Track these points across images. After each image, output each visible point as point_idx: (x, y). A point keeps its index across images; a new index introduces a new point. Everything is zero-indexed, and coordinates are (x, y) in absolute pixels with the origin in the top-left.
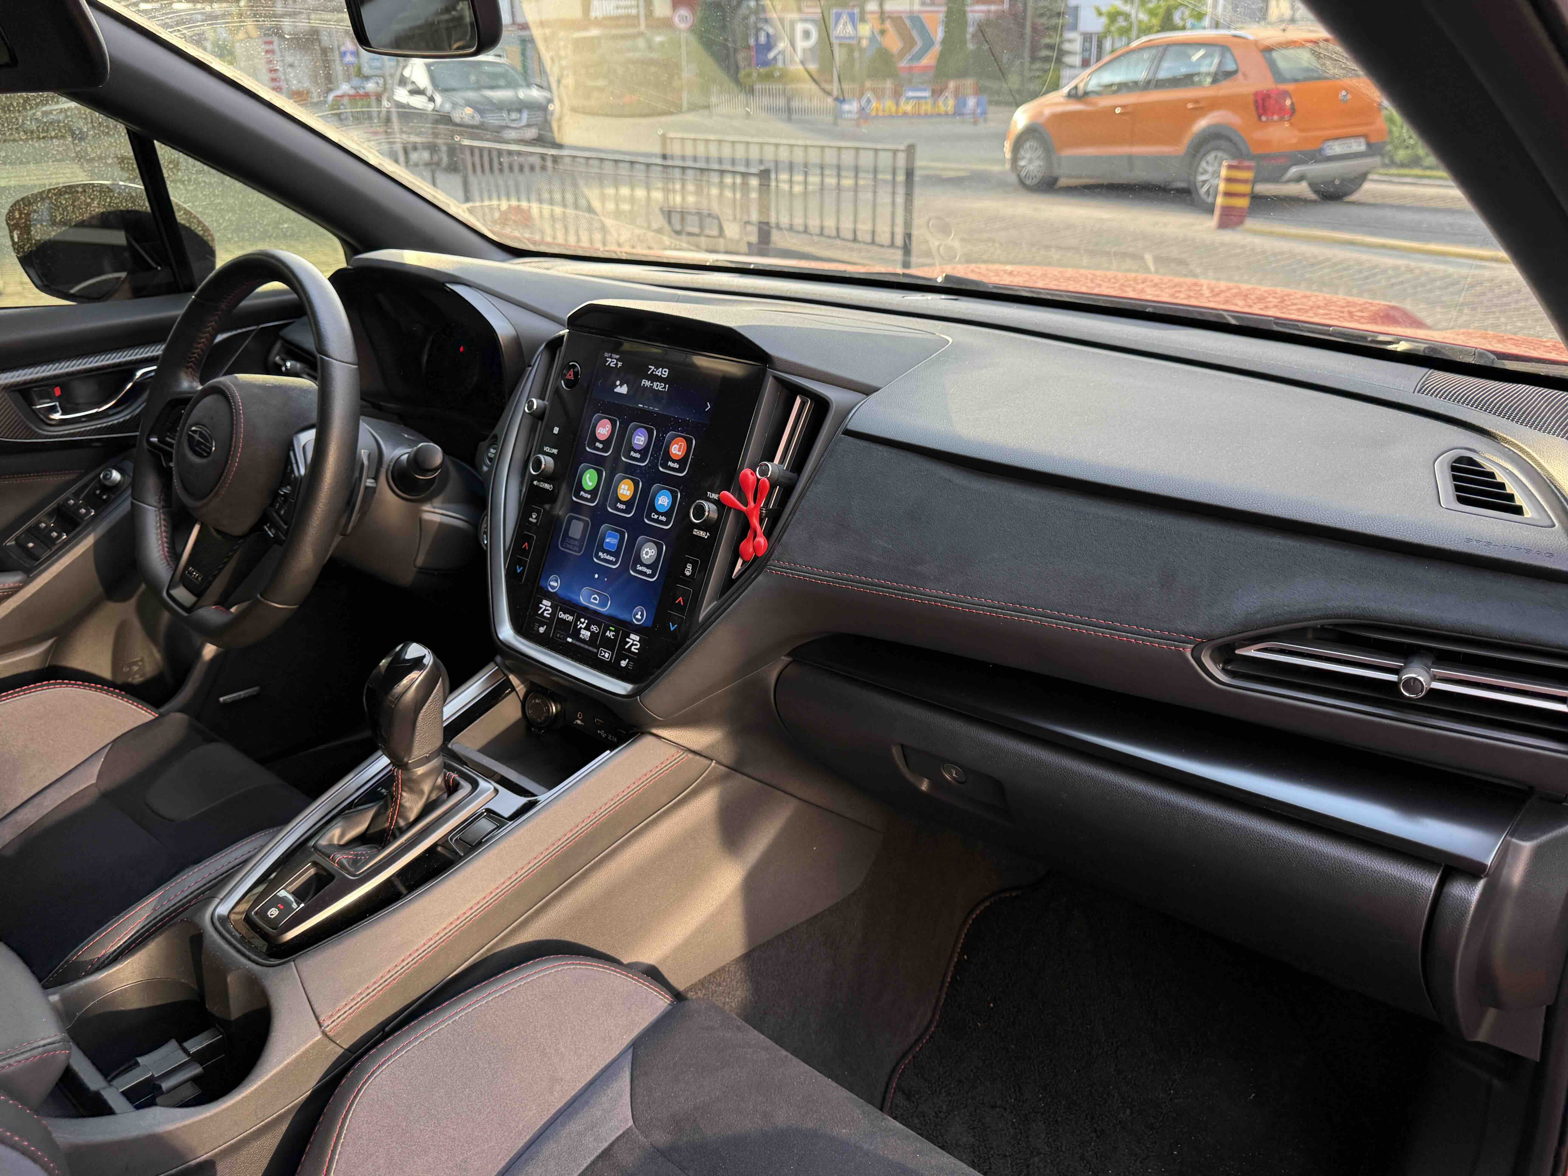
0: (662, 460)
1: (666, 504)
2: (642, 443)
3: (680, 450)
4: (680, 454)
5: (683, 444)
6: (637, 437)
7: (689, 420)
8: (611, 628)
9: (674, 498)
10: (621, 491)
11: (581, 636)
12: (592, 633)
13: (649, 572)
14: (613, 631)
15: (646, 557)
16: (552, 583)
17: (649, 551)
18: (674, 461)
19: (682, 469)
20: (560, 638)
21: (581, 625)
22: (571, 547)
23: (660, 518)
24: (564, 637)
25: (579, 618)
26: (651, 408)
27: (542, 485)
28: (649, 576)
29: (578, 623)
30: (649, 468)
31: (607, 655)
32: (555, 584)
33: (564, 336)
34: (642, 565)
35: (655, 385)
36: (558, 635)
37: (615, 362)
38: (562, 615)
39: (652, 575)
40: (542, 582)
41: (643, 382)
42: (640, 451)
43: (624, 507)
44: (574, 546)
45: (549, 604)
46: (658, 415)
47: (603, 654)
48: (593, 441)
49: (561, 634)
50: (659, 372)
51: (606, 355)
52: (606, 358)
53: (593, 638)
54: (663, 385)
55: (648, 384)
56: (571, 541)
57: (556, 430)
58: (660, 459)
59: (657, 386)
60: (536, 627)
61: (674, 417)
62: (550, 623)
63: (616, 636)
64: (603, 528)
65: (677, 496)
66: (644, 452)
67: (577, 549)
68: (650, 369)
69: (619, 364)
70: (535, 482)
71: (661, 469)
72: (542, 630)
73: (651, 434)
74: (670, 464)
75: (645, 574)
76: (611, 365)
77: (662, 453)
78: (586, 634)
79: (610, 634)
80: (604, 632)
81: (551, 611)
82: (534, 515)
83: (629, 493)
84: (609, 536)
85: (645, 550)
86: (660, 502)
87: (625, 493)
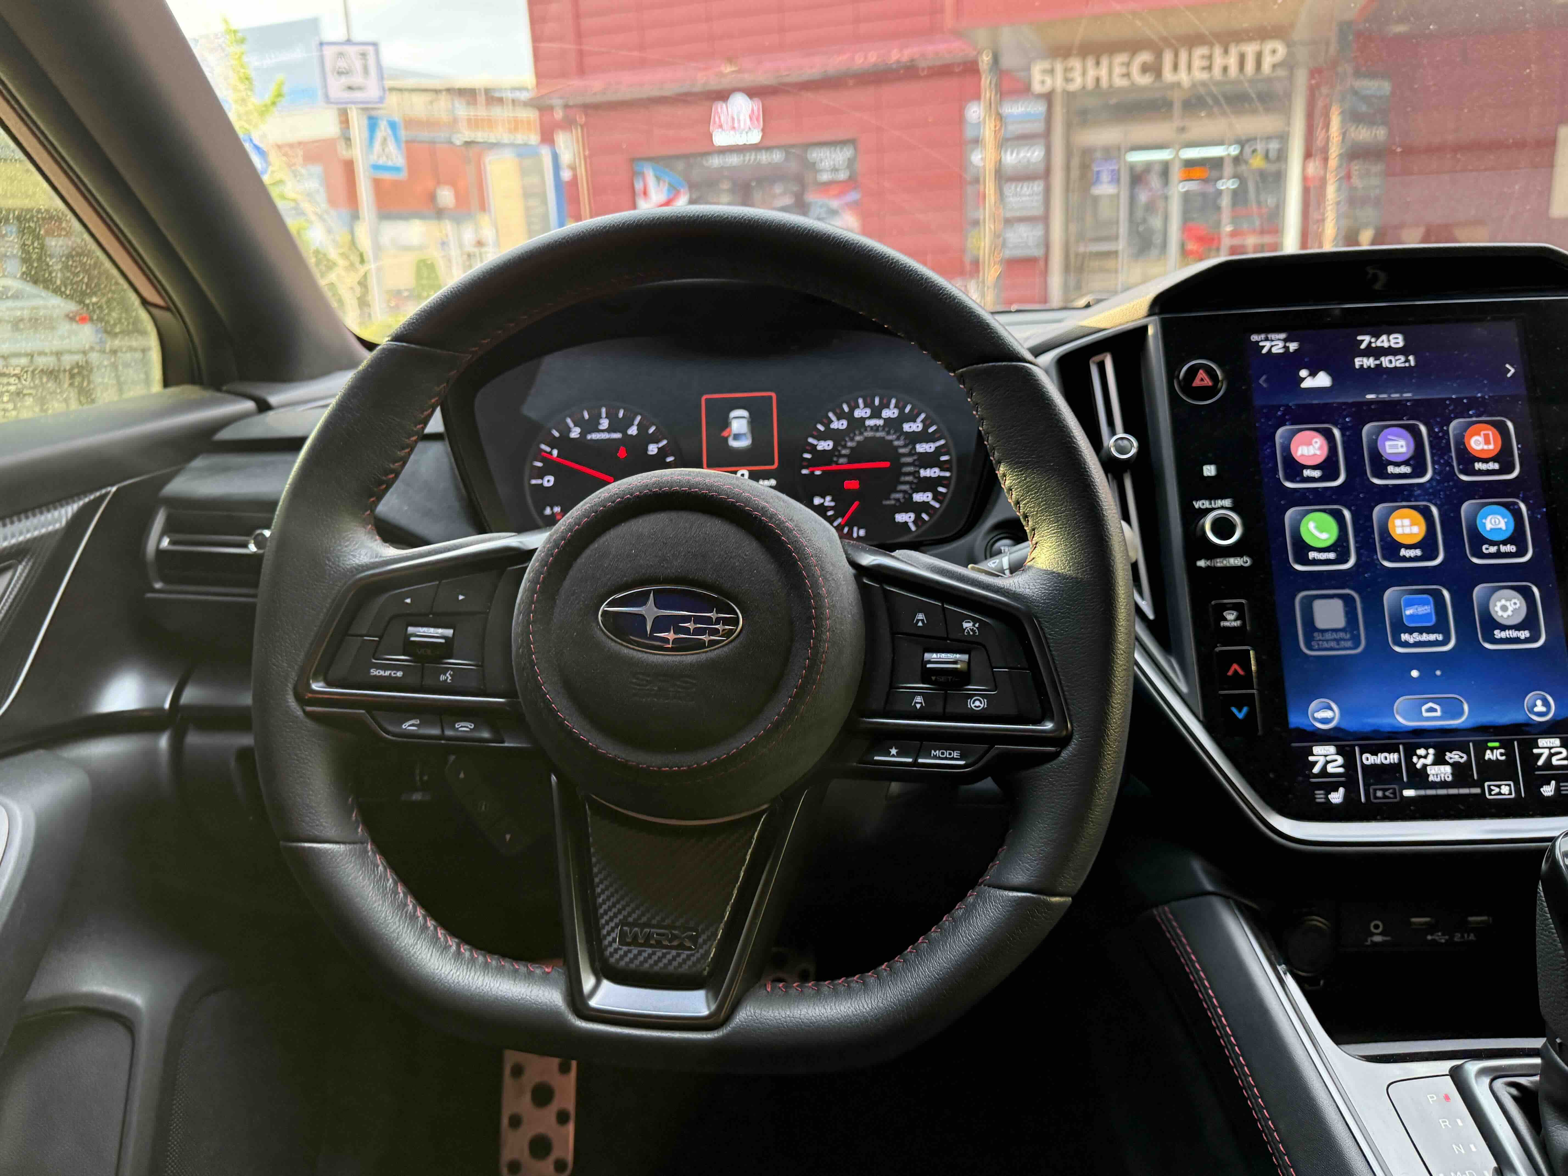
0: (1459, 464)
1: (1502, 525)
2: (1404, 450)
3: (1487, 442)
4: (1491, 447)
5: (1491, 432)
6: (1388, 443)
7: (1483, 397)
8: (1490, 744)
9: (1517, 514)
10: (1399, 531)
11: (1431, 778)
12: (1455, 766)
13: (1524, 634)
14: (1497, 748)
15: (1505, 615)
16: (1317, 715)
17: (1508, 604)
18: (1486, 461)
19: (1507, 468)
20: (1385, 797)
21: (1422, 761)
22: (1333, 644)
23: (1503, 549)
24: (1394, 793)
25: (1410, 752)
26: (1395, 396)
27: (1221, 563)
28: (1526, 641)
29: (1415, 759)
30: (1438, 482)
31: (1506, 790)
32: (1328, 714)
33: (1144, 328)
34: (1503, 628)
35: (1385, 361)
36: (1379, 794)
37: (1281, 344)
38: (1369, 759)
39: (1534, 638)
40: (1295, 720)
41: (1358, 362)
42: (1406, 463)
43: (1418, 552)
44: (1338, 641)
45: (1332, 749)
46: (1416, 402)
47: (1497, 790)
48: (1294, 469)
49: (1384, 790)
50: (1383, 341)
51: (1255, 338)
52: (1258, 342)
53: (1461, 772)
54: (1403, 358)
55: (1369, 362)
56: (1328, 636)
57: (1209, 470)
58: (1455, 464)
59: (1391, 362)
60: (1320, 796)
61: (1451, 399)
62: (1348, 779)
63: (1510, 754)
64: (1390, 595)
65: (1520, 509)
66: (1417, 462)
67: (1349, 644)
68: (1363, 341)
69: (1293, 346)
70: (1201, 563)
71: (1464, 478)
72: (1337, 797)
73: (1415, 433)
74: (1478, 466)
75: (1517, 640)
76: (1274, 350)
77: (1453, 454)
78: (1441, 773)
79: (1495, 754)
80: (1480, 754)
81: (1340, 760)
82: (1231, 616)
83: (1415, 530)
84: (1410, 604)
85: (1499, 604)
86: (1489, 526)
87: (1407, 530)
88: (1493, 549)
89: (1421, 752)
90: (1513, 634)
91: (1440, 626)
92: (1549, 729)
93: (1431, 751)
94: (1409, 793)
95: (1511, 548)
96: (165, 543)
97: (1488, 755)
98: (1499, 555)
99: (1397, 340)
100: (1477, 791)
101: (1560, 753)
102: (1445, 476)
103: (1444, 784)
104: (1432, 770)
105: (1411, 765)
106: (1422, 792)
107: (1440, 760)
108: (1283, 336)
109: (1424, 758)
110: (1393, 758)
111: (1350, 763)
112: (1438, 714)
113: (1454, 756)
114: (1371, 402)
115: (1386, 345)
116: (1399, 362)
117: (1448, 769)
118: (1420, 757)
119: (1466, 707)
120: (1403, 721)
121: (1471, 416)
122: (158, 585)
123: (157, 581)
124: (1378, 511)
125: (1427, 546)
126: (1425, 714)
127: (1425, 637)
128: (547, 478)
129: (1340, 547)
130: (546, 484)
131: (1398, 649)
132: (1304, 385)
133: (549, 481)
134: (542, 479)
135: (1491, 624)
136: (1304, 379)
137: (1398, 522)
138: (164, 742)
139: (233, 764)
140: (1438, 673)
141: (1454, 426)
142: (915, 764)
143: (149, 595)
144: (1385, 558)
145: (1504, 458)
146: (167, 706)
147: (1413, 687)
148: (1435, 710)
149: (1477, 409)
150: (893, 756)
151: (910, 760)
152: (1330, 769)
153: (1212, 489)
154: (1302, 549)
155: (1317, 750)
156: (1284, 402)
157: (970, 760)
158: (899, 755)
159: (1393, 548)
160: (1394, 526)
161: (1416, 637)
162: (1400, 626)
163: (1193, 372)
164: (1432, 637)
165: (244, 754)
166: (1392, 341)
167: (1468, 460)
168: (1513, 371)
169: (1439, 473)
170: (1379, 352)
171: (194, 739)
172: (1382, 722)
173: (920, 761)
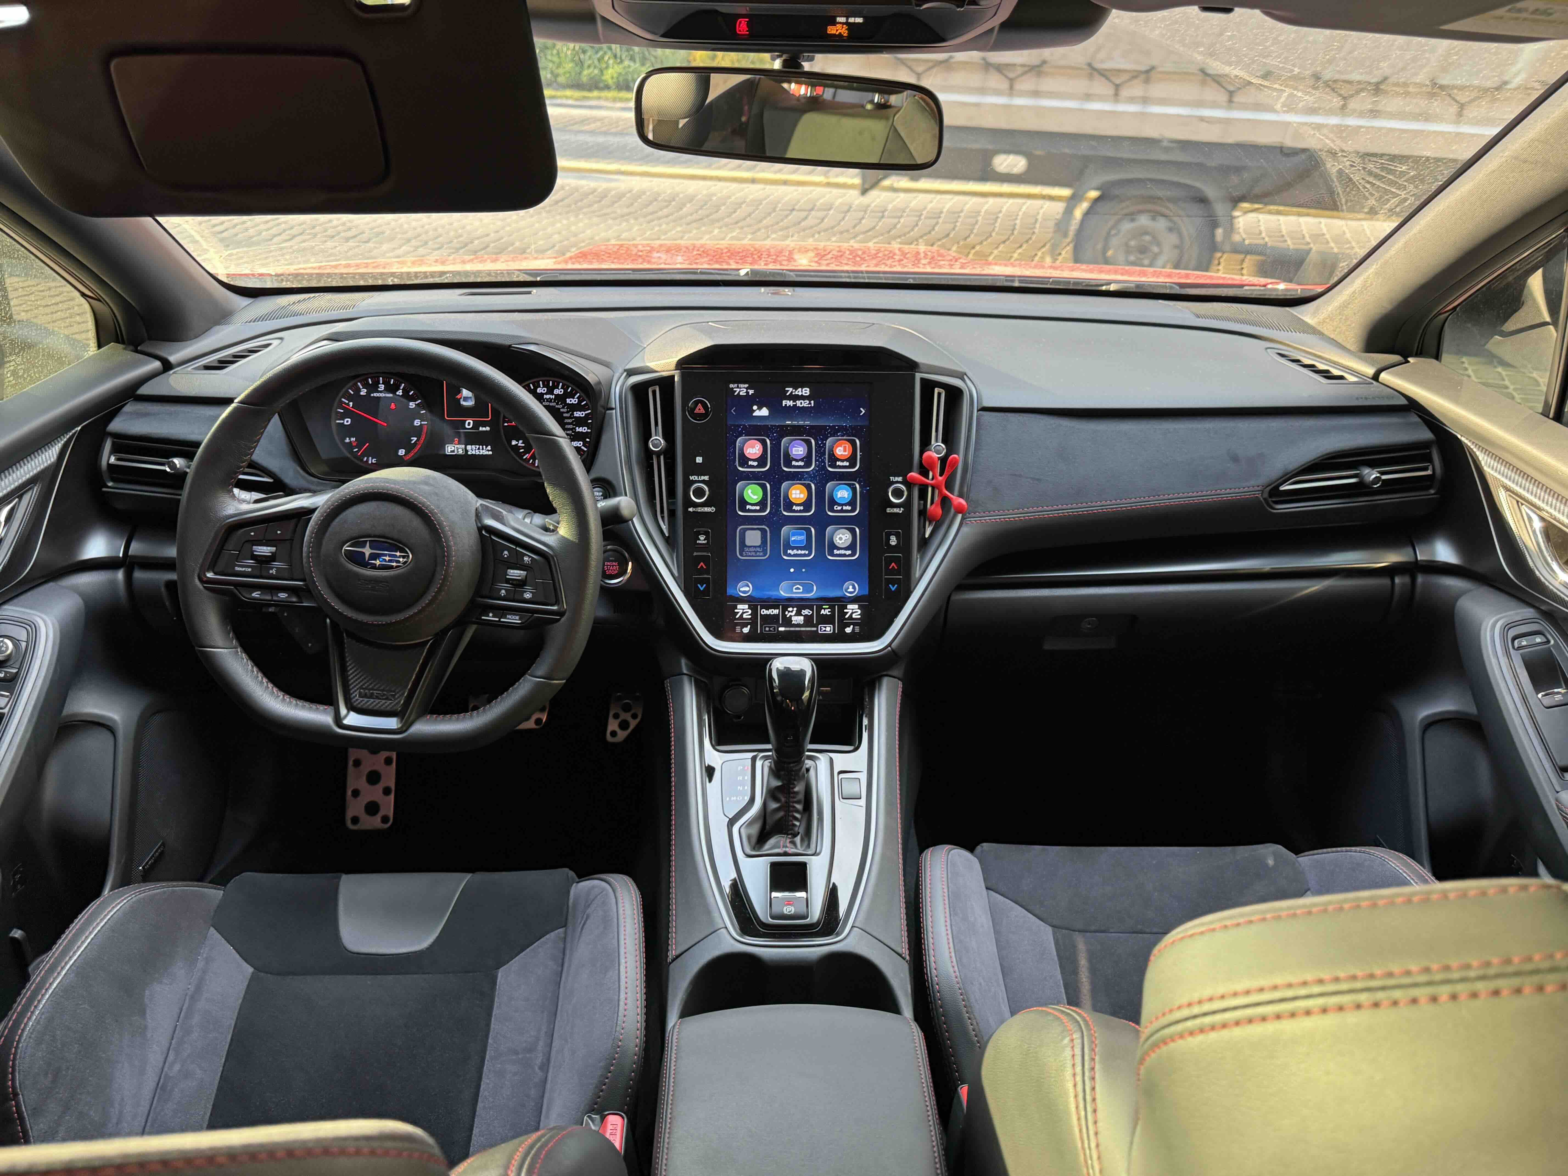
0: (829, 462)
1: (846, 496)
2: (802, 453)
3: (845, 451)
4: (846, 453)
5: (848, 445)
6: (794, 449)
7: (846, 426)
8: (824, 607)
9: (854, 490)
10: (794, 496)
11: (793, 622)
13: (849, 552)
14: (827, 609)
15: (841, 542)
16: (741, 589)
17: (842, 536)
18: (843, 461)
19: (852, 465)
20: (770, 631)
21: (790, 614)
22: (753, 554)
23: (845, 508)
24: (774, 629)
25: (785, 609)
26: (801, 423)
27: (700, 510)
28: (849, 556)
29: (787, 613)
30: (817, 471)
31: (828, 629)
32: (747, 589)
33: (673, 377)
34: (839, 549)
35: (798, 403)
36: (767, 629)
37: (745, 390)
38: (765, 612)
39: (853, 554)
40: (730, 591)
41: (784, 403)
42: (802, 460)
43: (802, 508)
44: (756, 552)
45: (746, 606)
46: (812, 427)
47: (824, 629)
48: (744, 461)
49: (770, 627)
50: (799, 392)
51: (731, 386)
52: (733, 388)
53: (808, 620)
54: (808, 402)
55: (790, 403)
56: (751, 549)
57: (699, 460)
58: (827, 462)
59: (801, 403)
60: (738, 629)
61: (829, 426)
62: (753, 622)
63: (833, 612)
64: (785, 530)
65: (856, 487)
66: (807, 460)
67: (761, 554)
68: (788, 391)
69: (751, 392)
70: (691, 509)
71: (830, 469)
72: (746, 630)
73: (808, 443)
74: (838, 463)
75: (845, 555)
76: (741, 394)
77: (827, 456)
78: (798, 620)
79: (825, 612)
80: (818, 612)
81: (750, 612)
82: (702, 537)
83: (802, 496)
84: (793, 535)
85: (838, 537)
86: (839, 496)
87: (798, 496)
88: (839, 508)
89: (790, 609)
90: (842, 552)
91: (808, 547)
92: (853, 600)
93: (795, 609)
94: (781, 629)
95: (849, 508)
96: (112, 460)
97: (823, 612)
98: (842, 511)
99: (806, 391)
100: (815, 629)
101: (857, 612)
102: (821, 467)
103: (798, 625)
104: (794, 618)
105: (784, 616)
106: (788, 629)
107: (799, 613)
108: (746, 386)
109: (791, 612)
110: (776, 612)
111: (754, 614)
112: (801, 591)
113: (806, 612)
114: (788, 426)
115: (800, 394)
116: (805, 404)
117: (802, 618)
118: (789, 612)
119: (815, 588)
120: (783, 594)
121: (838, 436)
122: (110, 484)
123: (109, 482)
124: (784, 485)
125: (807, 505)
126: (794, 591)
127: (800, 552)
128: (346, 420)
129: (762, 504)
130: (346, 423)
131: (785, 558)
132: (754, 414)
133: (347, 421)
134: (343, 420)
135: (833, 546)
136: (755, 411)
137: (794, 492)
138: (120, 575)
139: (163, 589)
140: (804, 570)
141: (829, 441)
142: (499, 621)
143: (104, 489)
144: (784, 511)
145: (852, 460)
146: (121, 555)
147: (790, 577)
148: (800, 589)
149: (842, 432)
150: (490, 617)
151: (497, 619)
152: (745, 616)
153: (700, 470)
154: (743, 503)
155: (739, 606)
156: (743, 423)
157: (523, 621)
158: (493, 617)
159: (789, 505)
160: (791, 494)
161: (795, 552)
162: (788, 546)
163: (696, 403)
164: (803, 552)
165: (171, 586)
166: (804, 392)
167: (834, 459)
168: (864, 412)
169: (818, 467)
170: (795, 398)
171: (138, 575)
172: (773, 594)
173: (502, 620)
